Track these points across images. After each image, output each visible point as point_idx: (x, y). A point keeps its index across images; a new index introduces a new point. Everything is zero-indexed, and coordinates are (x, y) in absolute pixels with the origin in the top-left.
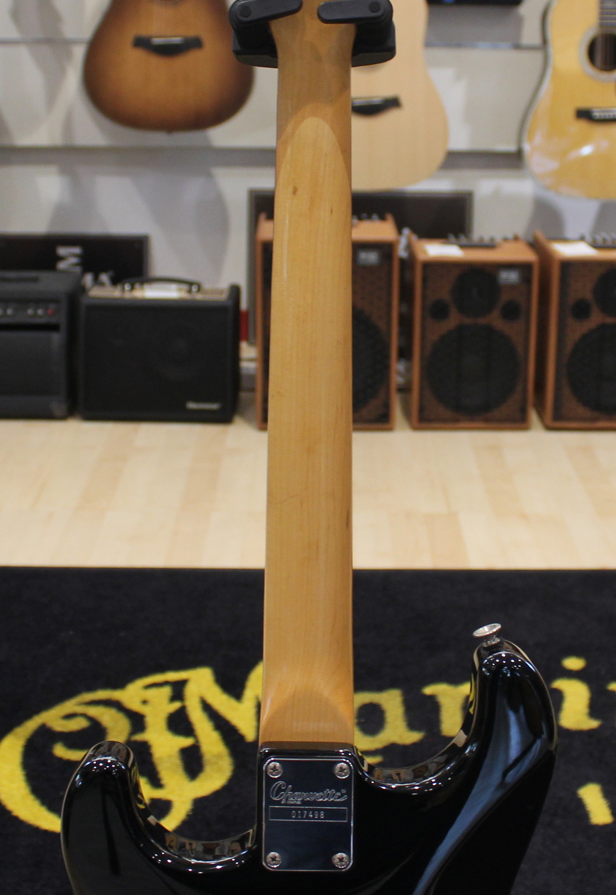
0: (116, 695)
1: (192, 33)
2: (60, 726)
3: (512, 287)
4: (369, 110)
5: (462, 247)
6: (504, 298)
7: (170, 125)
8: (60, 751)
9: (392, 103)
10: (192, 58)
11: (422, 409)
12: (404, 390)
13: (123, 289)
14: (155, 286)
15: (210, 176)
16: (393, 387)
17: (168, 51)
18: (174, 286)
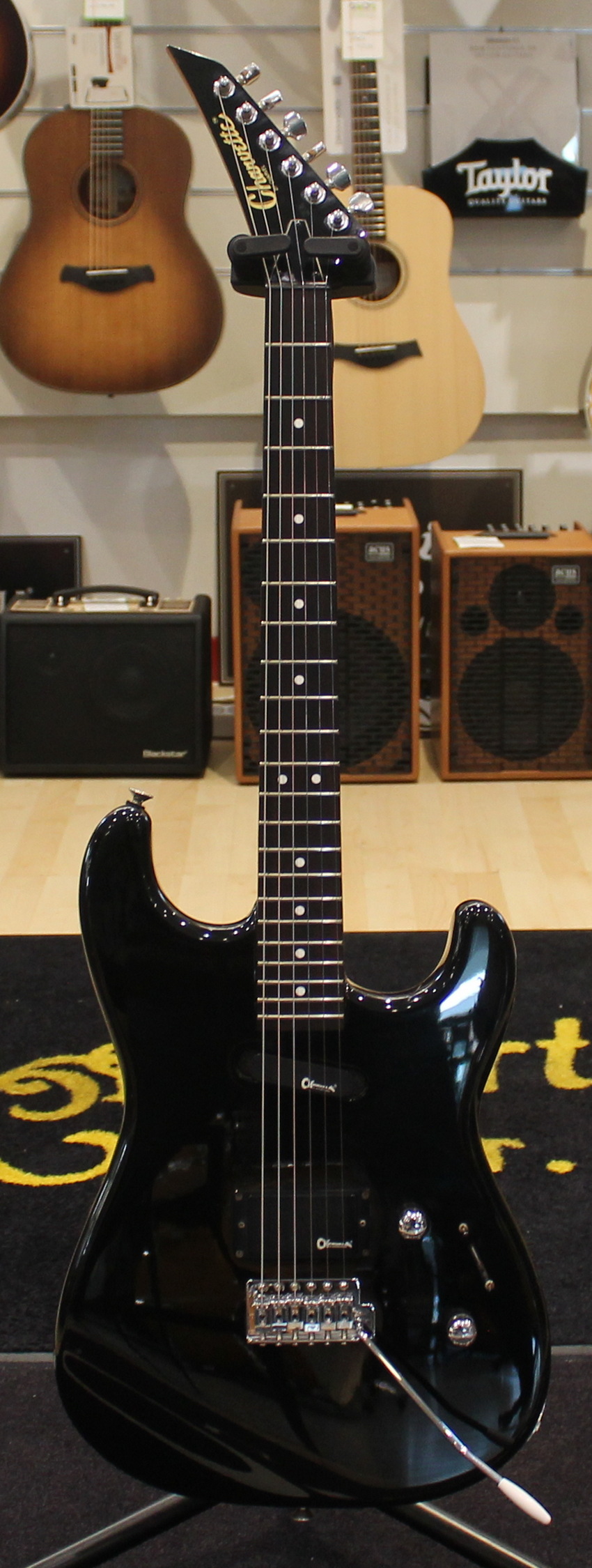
0: (80, 1059)
1: (139, 262)
2: (14, 1090)
3: (570, 588)
4: (378, 360)
5: (501, 538)
6: (560, 603)
7: (112, 385)
8: (17, 1112)
9: (410, 350)
10: (140, 295)
11: (453, 754)
12: (430, 735)
13: (56, 602)
14: (97, 597)
15: (164, 455)
16: (416, 732)
17: (108, 285)
18: (122, 598)
